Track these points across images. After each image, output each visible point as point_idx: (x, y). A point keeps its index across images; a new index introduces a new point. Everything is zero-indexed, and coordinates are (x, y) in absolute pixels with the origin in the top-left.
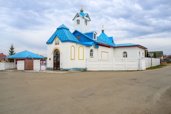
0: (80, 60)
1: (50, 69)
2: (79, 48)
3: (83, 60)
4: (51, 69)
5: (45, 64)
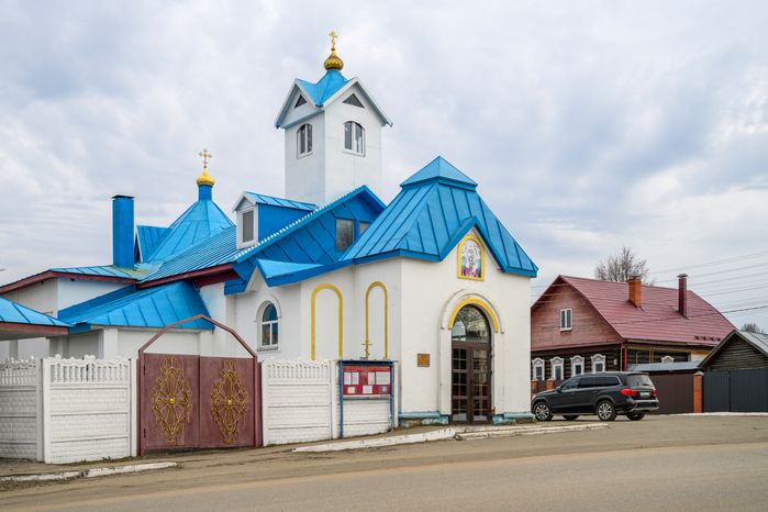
1: (427, 422)
5: (384, 389)
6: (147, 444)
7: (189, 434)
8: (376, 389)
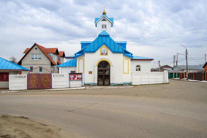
0: (125, 73)
1: (91, 85)
2: (124, 60)
3: (128, 73)
4: (93, 85)
5: (80, 78)
6: (29, 88)
7: (37, 86)
8: (78, 78)
